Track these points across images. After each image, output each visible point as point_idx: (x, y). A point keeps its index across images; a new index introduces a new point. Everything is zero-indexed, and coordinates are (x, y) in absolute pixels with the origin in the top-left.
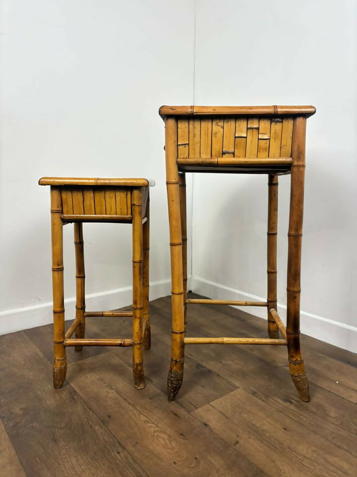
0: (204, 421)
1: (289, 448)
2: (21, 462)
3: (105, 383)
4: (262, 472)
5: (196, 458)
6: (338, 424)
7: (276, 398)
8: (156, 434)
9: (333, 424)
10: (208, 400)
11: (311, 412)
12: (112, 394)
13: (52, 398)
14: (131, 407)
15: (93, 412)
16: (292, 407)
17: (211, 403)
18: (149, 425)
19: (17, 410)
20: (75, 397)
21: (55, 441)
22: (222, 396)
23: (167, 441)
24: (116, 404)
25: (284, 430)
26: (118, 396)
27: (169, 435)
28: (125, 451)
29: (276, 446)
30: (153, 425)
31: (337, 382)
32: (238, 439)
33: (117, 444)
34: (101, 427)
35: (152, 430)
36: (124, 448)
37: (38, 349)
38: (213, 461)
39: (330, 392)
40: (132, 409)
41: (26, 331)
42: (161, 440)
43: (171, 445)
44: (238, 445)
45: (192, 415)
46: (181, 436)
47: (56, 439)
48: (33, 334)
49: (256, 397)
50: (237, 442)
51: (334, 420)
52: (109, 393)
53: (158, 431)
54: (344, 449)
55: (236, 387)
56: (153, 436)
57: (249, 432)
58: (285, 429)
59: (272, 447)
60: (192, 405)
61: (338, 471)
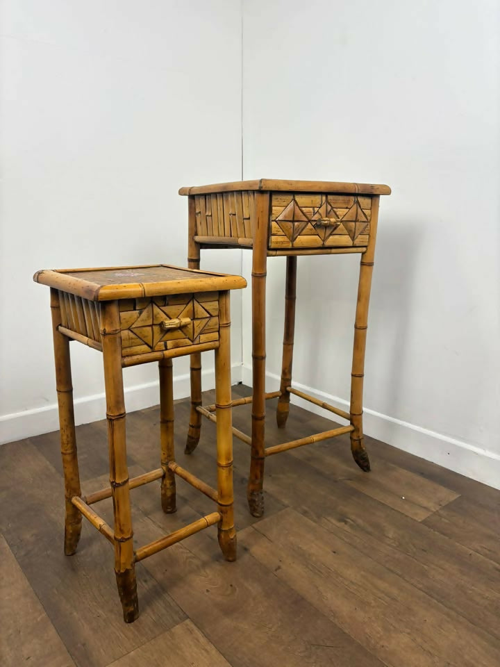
0: (245, 545)
1: (336, 572)
2: (36, 594)
3: (131, 503)
4: (303, 599)
5: (231, 586)
6: (395, 545)
7: (329, 518)
8: (188, 560)
9: (389, 545)
11: (366, 532)
12: (139, 516)
14: (161, 531)
16: (347, 528)
17: (253, 525)
18: (181, 550)
19: (28, 536)
24: (143, 527)
25: (332, 553)
26: (145, 518)
27: (203, 562)
28: (153, 579)
29: (322, 571)
30: (185, 551)
31: (403, 498)
32: (281, 564)
33: (144, 572)
35: (185, 555)
36: (152, 576)
37: (48, 462)
38: (250, 588)
39: (393, 509)
40: (162, 533)
41: (31, 439)
42: (194, 567)
44: (279, 571)
48: (39, 442)
49: (307, 517)
50: (279, 568)
51: (392, 541)
52: (135, 514)
53: (190, 557)
54: (397, 574)
55: (284, 506)
56: (185, 562)
57: (294, 557)
58: (334, 552)
59: (317, 571)
61: (386, 597)
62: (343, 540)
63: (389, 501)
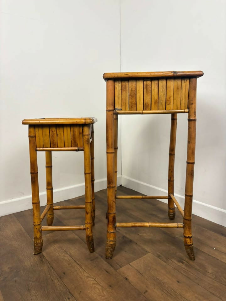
0: (126, 276)
1: (180, 295)
3: (63, 250)
6: (213, 278)
7: (173, 260)
8: (93, 286)
9: (210, 277)
10: (129, 261)
11: (196, 269)
12: (67, 258)
13: (28, 261)
14: (78, 266)
15: (54, 270)
16: (184, 266)
17: (130, 264)
18: (89, 279)
19: (6, 269)
20: (43, 260)
21: (29, 290)
22: (138, 258)
23: (101, 291)
24: (69, 264)
25: (177, 282)
26: (70, 259)
27: (102, 286)
28: (73, 297)
29: (172, 294)
30: (92, 279)
31: (214, 248)
32: (147, 289)
33: (68, 293)
34: (59, 281)
35: (92, 282)
36: (72, 295)
37: (22, 227)
39: (209, 255)
40: (79, 268)
41: (14, 214)
42: (97, 290)
43: (103, 293)
44: (147, 294)
45: (118, 272)
46: (110, 287)
47: (30, 289)
48: (19, 216)
49: (160, 259)
50: (146, 291)
51: (211, 275)
52: (65, 256)
53: (95, 284)
54: (217, 296)
55: (147, 252)
56: (92, 287)
57: (154, 284)
58: (178, 282)
60: (118, 265)
62: (183, 274)
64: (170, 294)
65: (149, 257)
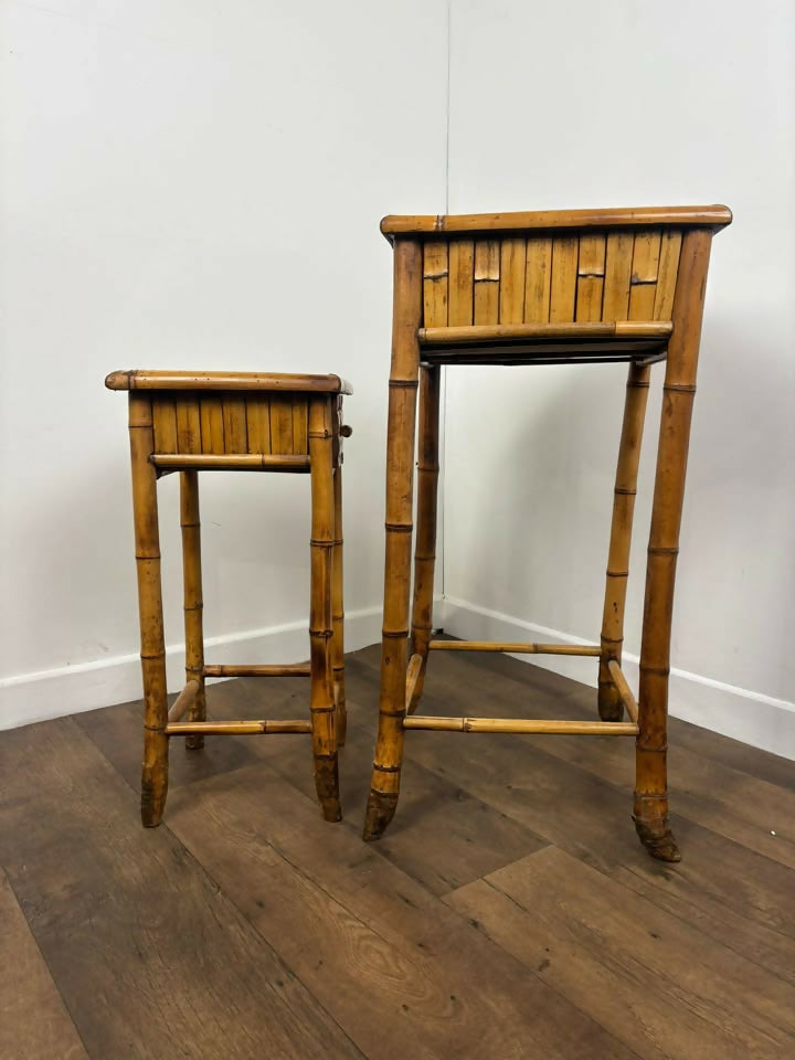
0: (473, 915)
1: (664, 978)
2: (65, 1002)
3: (251, 831)
4: (602, 1029)
5: (453, 998)
6: (774, 924)
7: (632, 868)
8: (363, 943)
9: (764, 924)
10: (481, 869)
11: (713, 897)
12: (267, 855)
13: (133, 864)
14: (308, 885)
15: (224, 894)
16: (670, 887)
17: (486, 877)
18: (349, 923)
19: (57, 889)
20: (186, 862)
21: (141, 957)
22: (511, 861)
23: (389, 960)
24: (275, 877)
25: (649, 936)
26: (279, 860)
27: (393, 947)
28: (295, 980)
29: (634, 972)
30: (356, 924)
31: (773, 833)
32: (547, 956)
33: (277, 965)
34: (241, 927)
35: (356, 933)
36: (290, 971)
37: (102, 757)
38: (492, 1004)
39: (756, 854)
40: (310, 888)
41: (73, 716)
42: (377, 957)
43: (399, 967)
44: (547, 972)
45: (444, 903)
46: (420, 949)
47: (143, 952)
48: (91, 723)
49: (588, 863)
50: (546, 963)
51: (768, 916)
52: (258, 852)
53: (367, 937)
54: (788, 981)
55: (542, 843)
56: (358, 947)
57: (573, 942)
58: (655, 936)
59: (622, 973)
60: (445, 880)
61: (775, 1030)
62: (668, 911)
63: (745, 837)
64: (627, 972)
65: (550, 857)
